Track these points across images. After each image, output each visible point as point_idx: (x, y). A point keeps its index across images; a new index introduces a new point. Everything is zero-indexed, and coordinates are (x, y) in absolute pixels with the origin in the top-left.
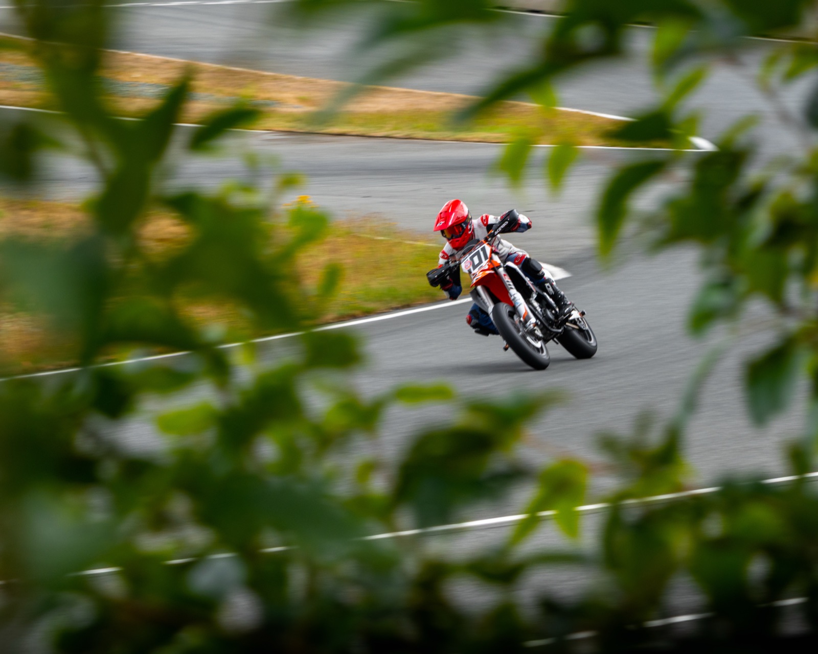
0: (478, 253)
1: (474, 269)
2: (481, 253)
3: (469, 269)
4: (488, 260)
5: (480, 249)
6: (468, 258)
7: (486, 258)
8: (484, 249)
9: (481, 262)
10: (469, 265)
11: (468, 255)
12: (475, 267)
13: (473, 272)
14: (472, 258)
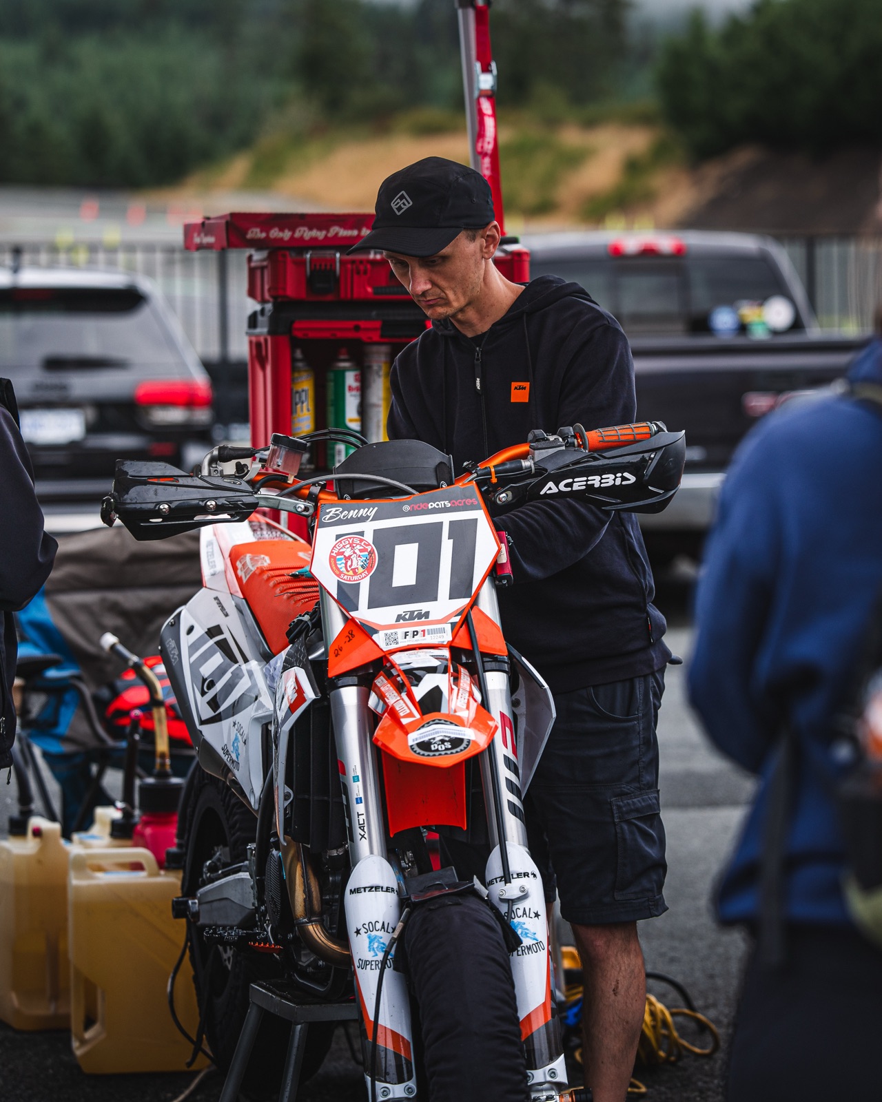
0: (427, 539)
1: (372, 605)
2: (447, 546)
3: (348, 579)
4: (464, 602)
5: (446, 519)
6: (369, 528)
7: (462, 586)
8: (464, 534)
9: (424, 589)
10: (357, 563)
11: (372, 512)
12: (384, 594)
13: (363, 613)
14: (386, 543)
